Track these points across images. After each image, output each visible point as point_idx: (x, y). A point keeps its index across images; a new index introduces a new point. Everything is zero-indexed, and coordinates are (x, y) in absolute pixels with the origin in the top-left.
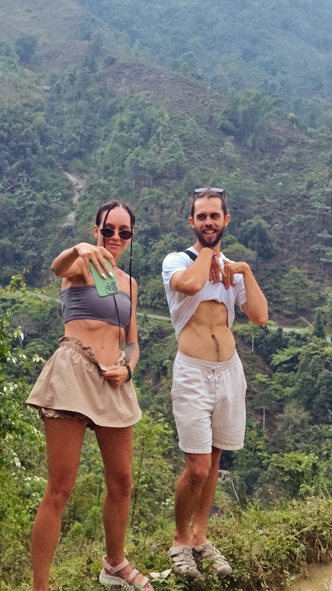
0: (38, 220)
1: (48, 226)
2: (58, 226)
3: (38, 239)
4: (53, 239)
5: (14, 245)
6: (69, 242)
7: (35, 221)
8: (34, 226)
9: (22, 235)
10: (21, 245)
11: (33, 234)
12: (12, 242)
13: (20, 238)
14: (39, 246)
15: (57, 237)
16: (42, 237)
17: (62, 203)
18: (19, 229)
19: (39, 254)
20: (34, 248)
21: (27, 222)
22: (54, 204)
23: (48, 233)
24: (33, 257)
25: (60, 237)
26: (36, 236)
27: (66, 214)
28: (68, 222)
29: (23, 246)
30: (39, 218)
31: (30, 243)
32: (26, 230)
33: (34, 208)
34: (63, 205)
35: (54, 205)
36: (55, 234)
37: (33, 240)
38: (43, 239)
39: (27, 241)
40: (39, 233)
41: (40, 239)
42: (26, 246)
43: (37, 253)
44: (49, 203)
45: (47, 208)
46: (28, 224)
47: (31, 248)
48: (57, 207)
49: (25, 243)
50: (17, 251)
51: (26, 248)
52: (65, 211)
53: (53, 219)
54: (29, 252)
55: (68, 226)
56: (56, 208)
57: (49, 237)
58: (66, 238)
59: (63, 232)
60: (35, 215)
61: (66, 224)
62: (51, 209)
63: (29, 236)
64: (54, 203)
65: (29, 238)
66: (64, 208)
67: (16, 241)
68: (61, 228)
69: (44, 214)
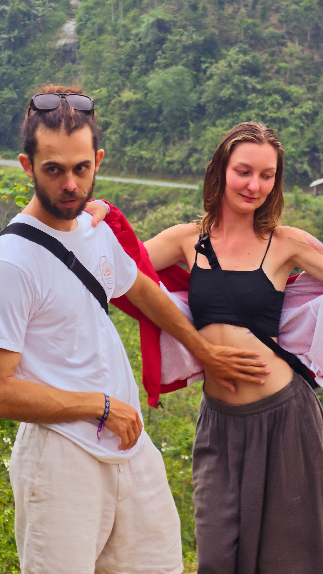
0: (14, 37)
1: (33, 47)
2: (49, 45)
3: (16, 69)
4: (42, 68)
6: (69, 72)
7: (9, 39)
11: (9, 61)
15: (48, 64)
16: (23, 66)
17: (53, 5)
19: (21, 94)
22: (40, 9)
23: (31, 58)
24: (11, 101)
25: (52, 65)
27: (60, 24)
28: (64, 37)
30: (16, 33)
33: (7, 16)
34: (55, 9)
35: (39, 11)
36: (45, 59)
37: (9, 71)
38: (25, 69)
40: (18, 59)
41: (20, 69)
43: (18, 94)
44: (31, 7)
45: (27, 15)
48: (45, 12)
52: (58, 19)
53: (39, 35)
55: (65, 45)
56: (43, 16)
57: (34, 65)
58: (63, 65)
59: (58, 55)
60: (10, 30)
61: (62, 42)
62: (36, 17)
64: (39, 6)
66: (56, 13)
68: (51, 49)
69: (25, 26)
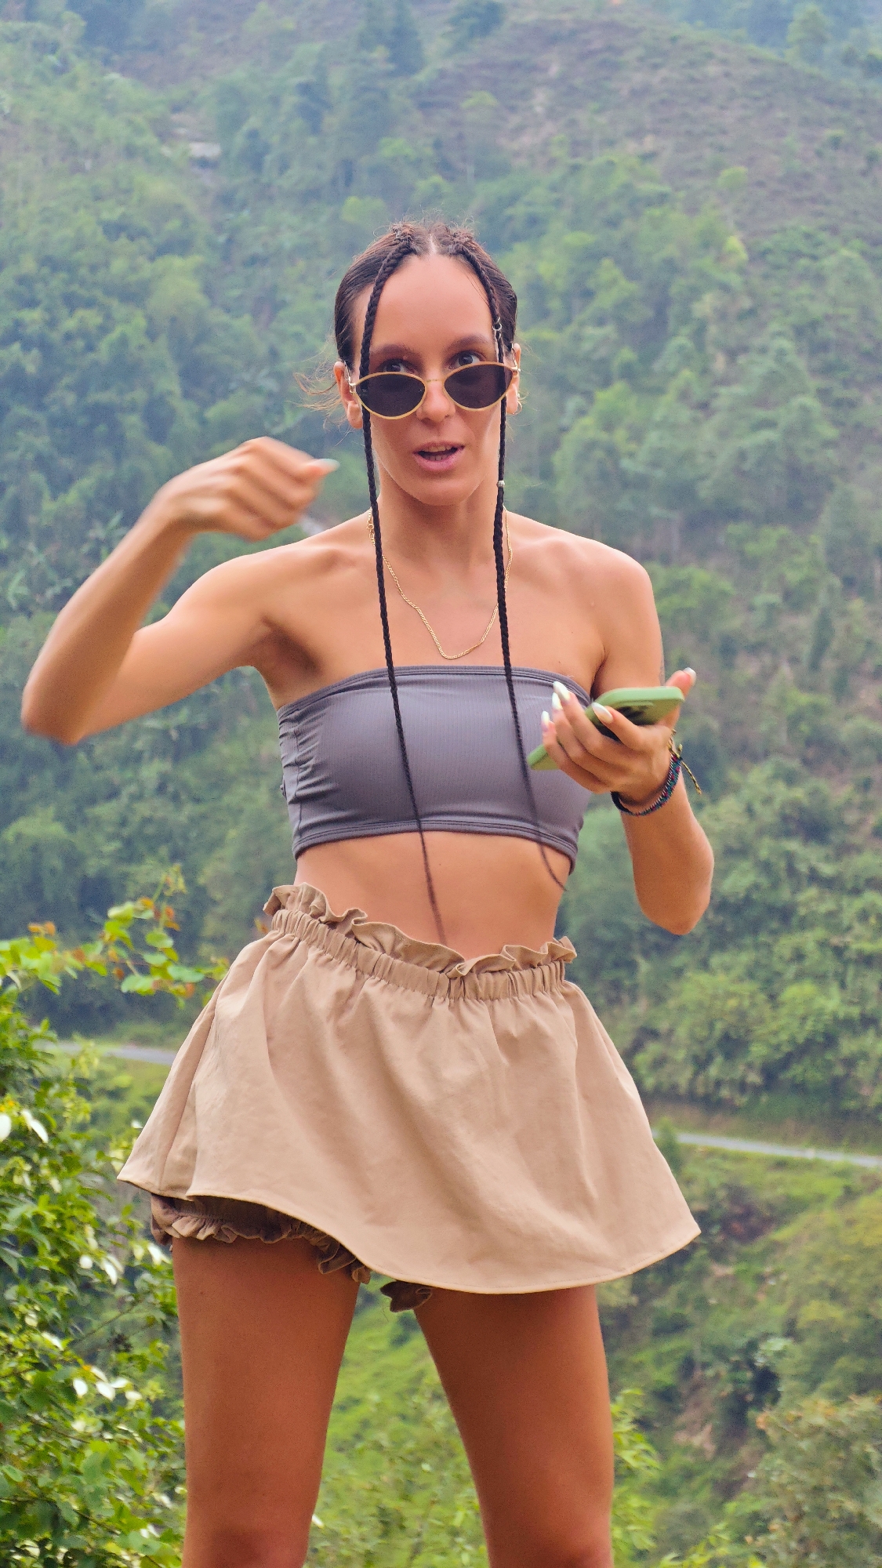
0: (179, 728)
1: (225, 752)
3: (178, 808)
4: (248, 807)
5: (79, 839)
7: (165, 733)
8: (163, 754)
9: (113, 794)
10: (111, 838)
11: (161, 789)
12: (71, 828)
13: (106, 811)
14: (186, 839)
16: (197, 800)
18: (98, 768)
20: (164, 851)
21: (134, 737)
23: (220, 782)
26: (175, 798)
29: (114, 846)
30: (183, 716)
31: (150, 830)
32: (129, 774)
36: (257, 785)
37: (160, 814)
38: (201, 808)
39: (135, 819)
41: (189, 810)
42: (128, 842)
43: (185, 873)
46: (139, 745)
47: (153, 850)
49: (126, 832)
50: (92, 867)
51: (130, 853)
53: (244, 721)
54: (144, 868)
57: (228, 799)
63: (138, 797)
65: (143, 809)
67: (85, 821)
69: (208, 699)
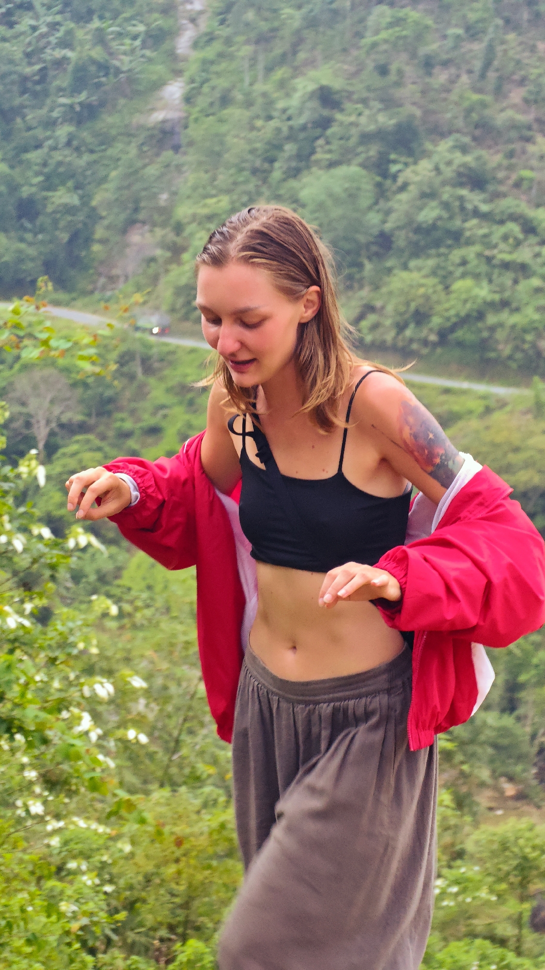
0: (80, 104)
1: (109, 121)
2: (138, 119)
3: (80, 156)
4: (124, 157)
6: (167, 166)
7: (71, 106)
8: (71, 121)
9: (38, 146)
10: (37, 174)
11: (69, 144)
13: (34, 156)
14: (84, 176)
15: (133, 151)
16: (92, 152)
17: (148, 53)
18: (29, 129)
19: (86, 199)
20: (70, 184)
21: (52, 110)
22: (126, 59)
23: (106, 140)
24: (69, 210)
25: (141, 154)
26: (77, 149)
27: (158, 85)
28: (163, 109)
29: (40, 178)
30: (83, 97)
31: (61, 170)
32: (48, 133)
33: (70, 68)
34: (150, 60)
35: (124, 62)
36: (130, 143)
37: (68, 159)
38: (94, 157)
39: (52, 162)
40: (84, 141)
41: (86, 158)
42: (48, 177)
43: (81, 198)
44: (111, 54)
45: (104, 68)
46: (55, 114)
47: (63, 183)
48: (133, 65)
49: (46, 170)
50: (25, 192)
51: (49, 184)
52: (154, 77)
53: (122, 101)
54: (58, 193)
55: (164, 122)
56: (130, 70)
57: (110, 152)
58: (158, 155)
59: (152, 137)
60: (75, 89)
61: (159, 116)
62: (118, 71)
64: (125, 53)
66: (152, 68)
67: (21, 162)
68: (140, 127)
69: (99, 85)
